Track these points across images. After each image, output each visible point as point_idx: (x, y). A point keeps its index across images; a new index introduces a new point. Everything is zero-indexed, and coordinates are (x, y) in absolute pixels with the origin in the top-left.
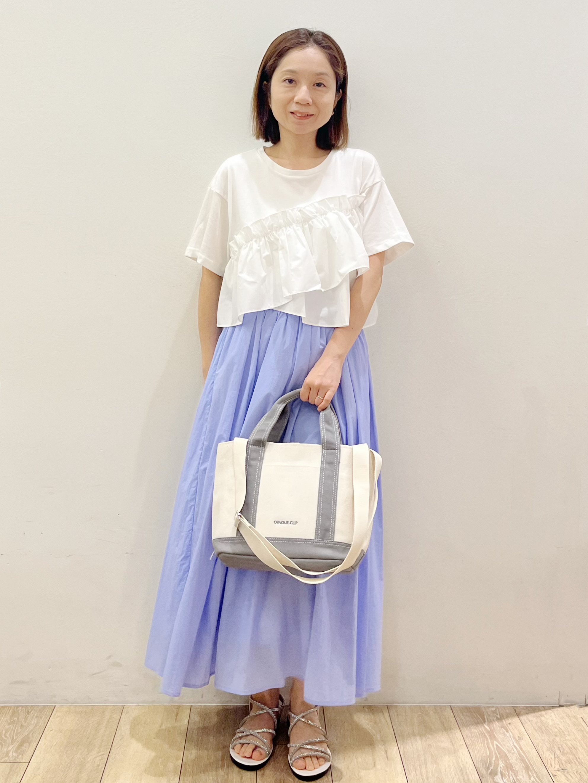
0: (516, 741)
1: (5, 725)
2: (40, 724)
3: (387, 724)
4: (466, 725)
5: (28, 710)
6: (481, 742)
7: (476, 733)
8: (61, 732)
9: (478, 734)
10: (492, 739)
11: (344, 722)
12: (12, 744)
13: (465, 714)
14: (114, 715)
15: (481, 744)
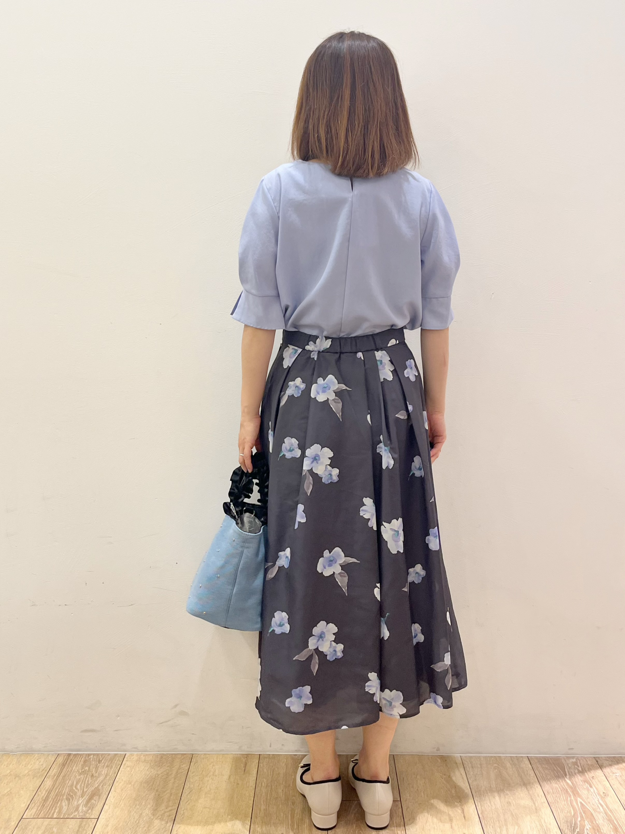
0: (602, 799)
1: (76, 775)
2: (110, 774)
3: (463, 778)
4: (547, 780)
5: (99, 759)
6: (563, 798)
7: (558, 788)
8: (130, 783)
9: (559, 790)
10: (575, 796)
11: (417, 775)
12: (82, 797)
13: (544, 766)
14: (182, 765)
15: (564, 801)
